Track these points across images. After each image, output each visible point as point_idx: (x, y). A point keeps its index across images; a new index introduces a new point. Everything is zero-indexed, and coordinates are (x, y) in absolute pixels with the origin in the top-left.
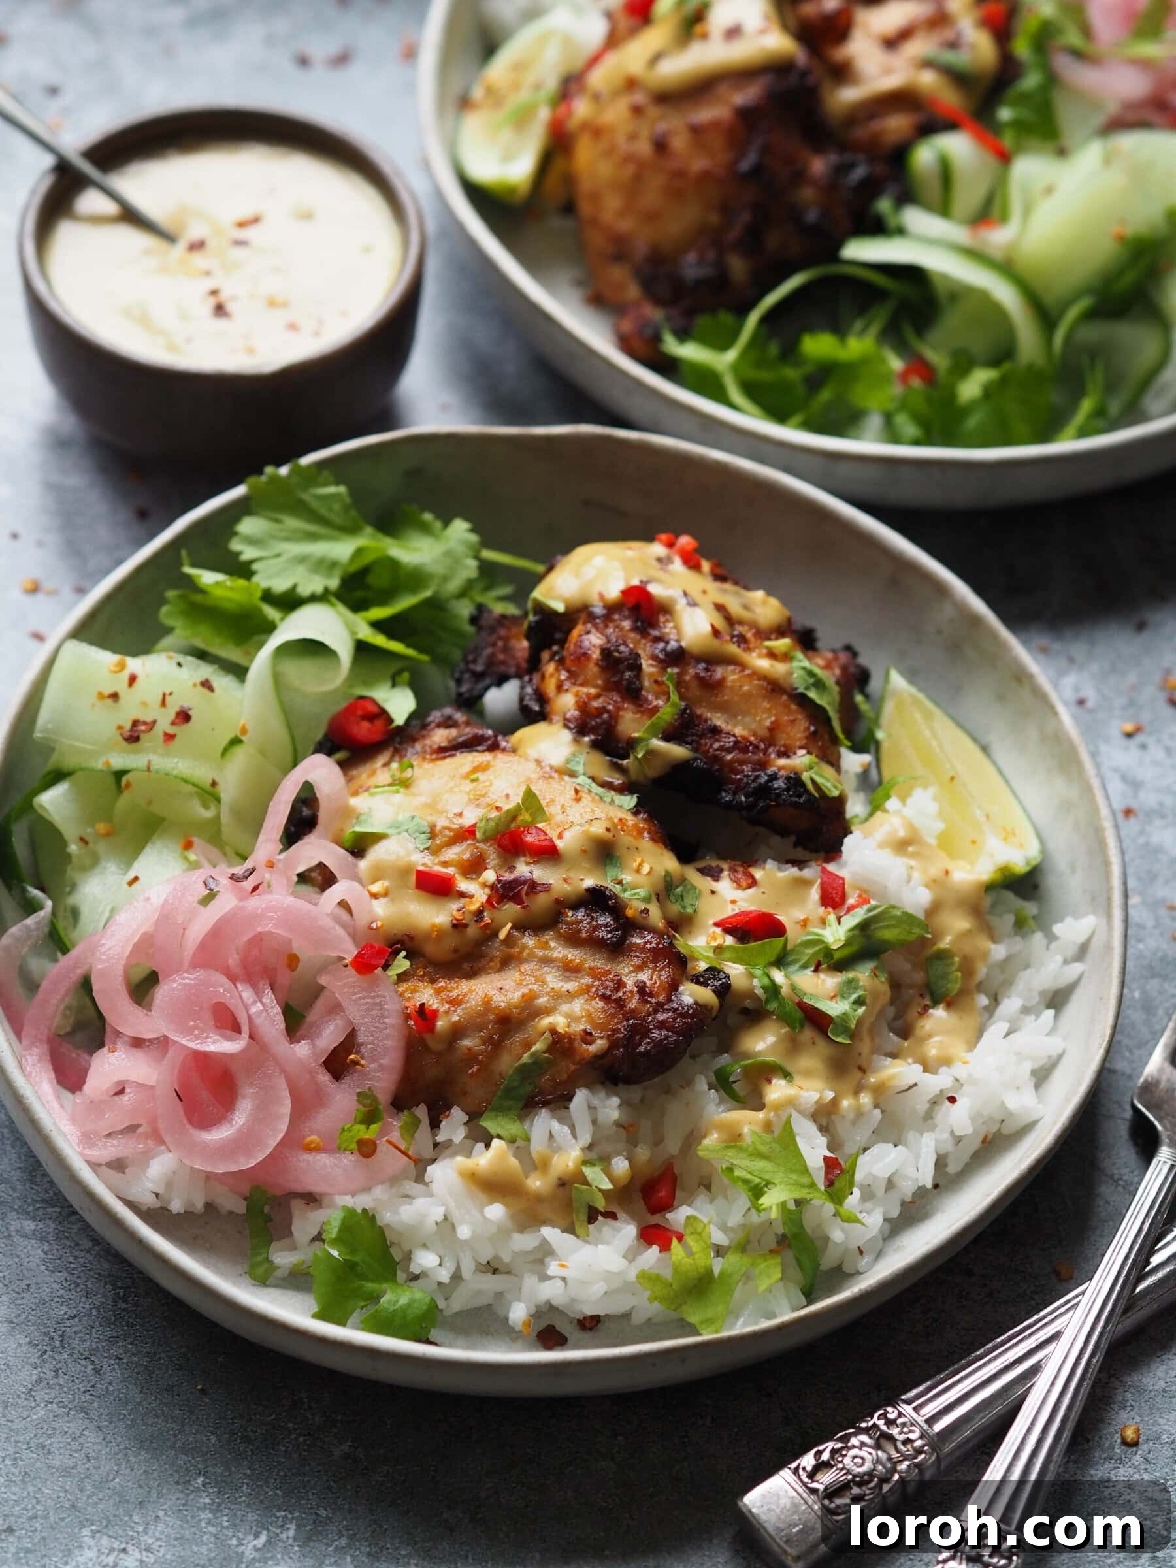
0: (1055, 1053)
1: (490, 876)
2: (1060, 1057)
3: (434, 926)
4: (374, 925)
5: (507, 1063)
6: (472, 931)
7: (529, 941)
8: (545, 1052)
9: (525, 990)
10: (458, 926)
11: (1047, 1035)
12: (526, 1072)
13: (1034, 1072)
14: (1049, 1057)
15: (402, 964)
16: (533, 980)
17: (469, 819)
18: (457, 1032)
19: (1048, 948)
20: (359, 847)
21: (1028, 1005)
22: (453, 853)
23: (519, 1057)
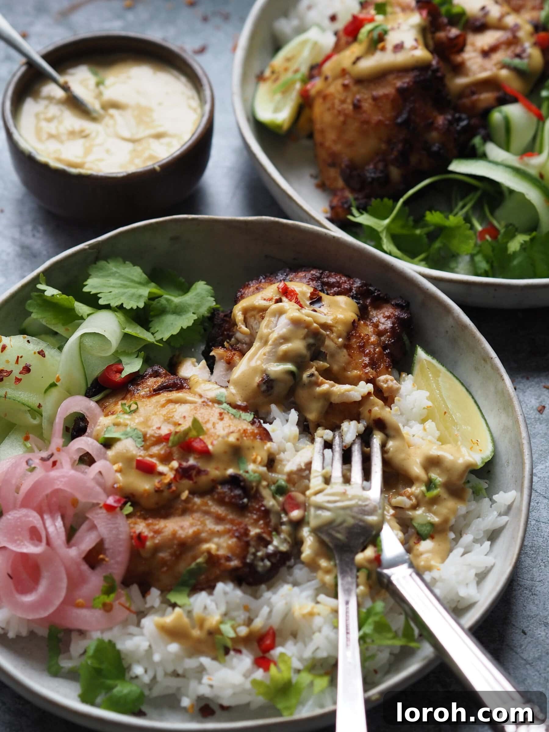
0: (489, 565)
1: (175, 464)
2: (492, 567)
3: (145, 491)
4: (116, 486)
5: (183, 567)
6: (166, 494)
7: (197, 500)
8: (203, 563)
9: (195, 529)
10: (158, 491)
11: (486, 555)
12: (193, 573)
13: (477, 575)
14: (486, 567)
15: (129, 509)
16: (199, 523)
17: (164, 431)
18: (157, 549)
19: (491, 507)
20: (108, 444)
21: (478, 538)
22: (155, 450)
23: (190, 565)
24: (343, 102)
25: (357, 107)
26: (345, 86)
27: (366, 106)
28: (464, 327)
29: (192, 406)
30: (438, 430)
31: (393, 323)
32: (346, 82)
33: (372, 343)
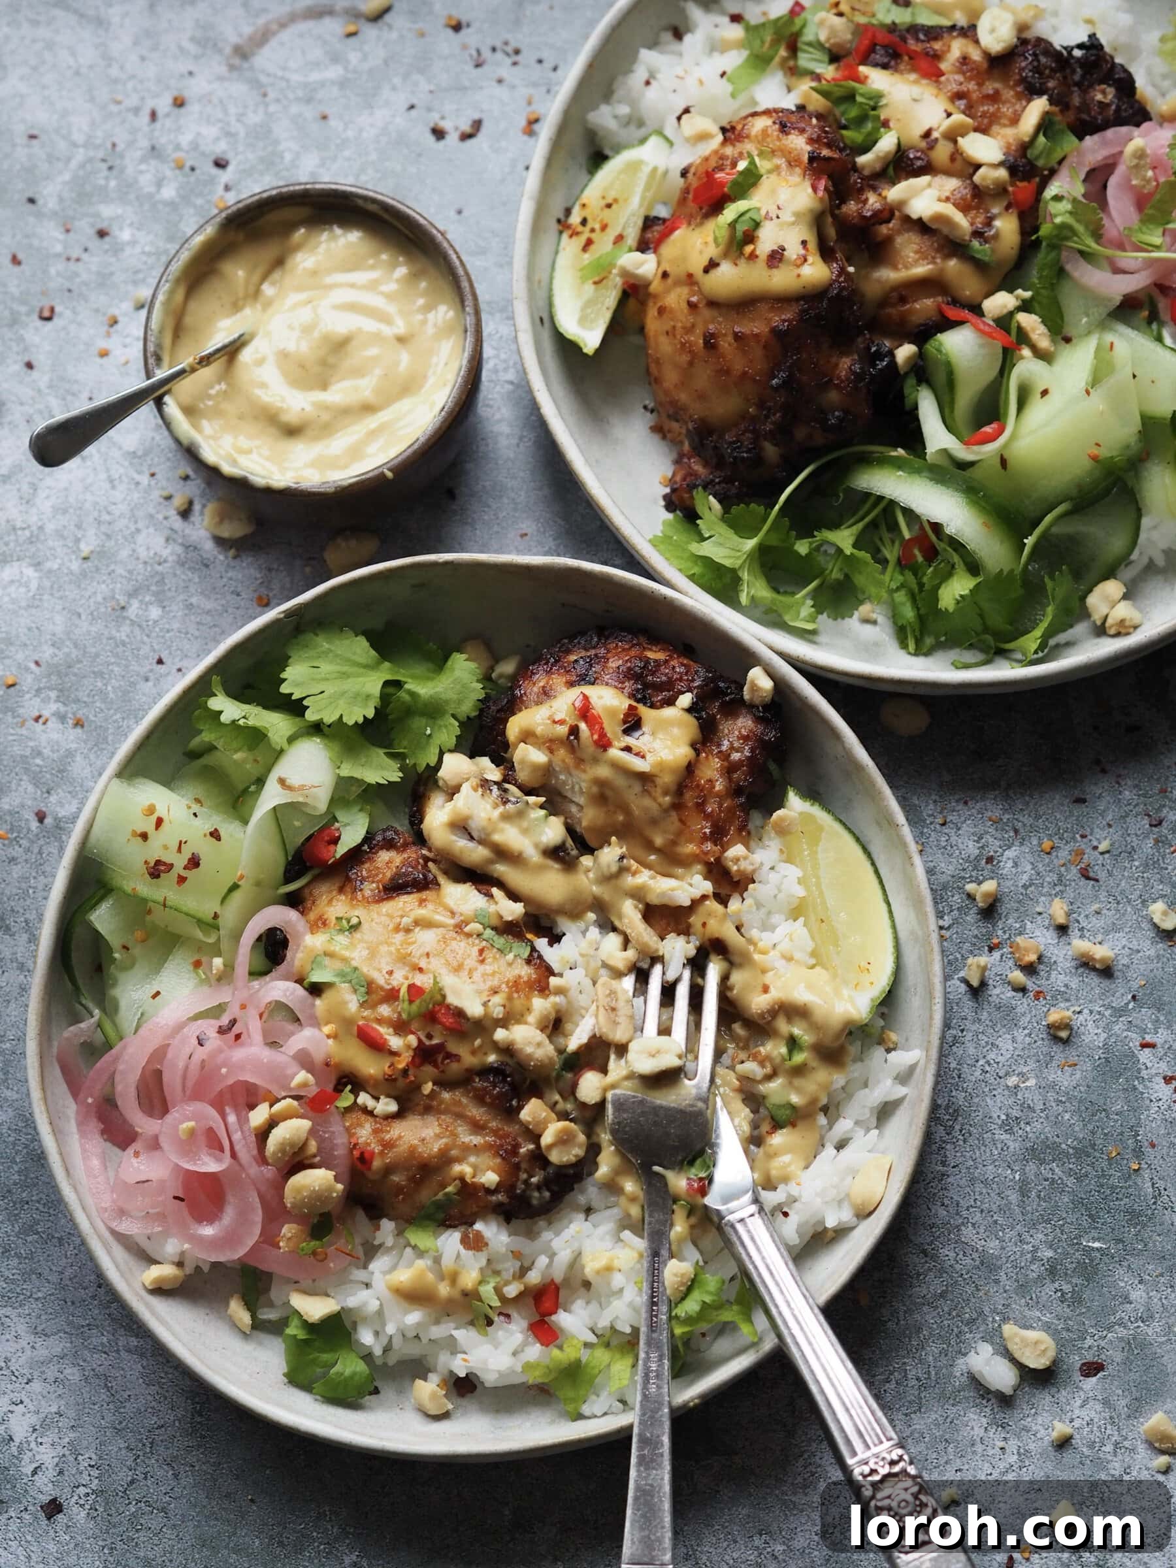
1: (413, 1039)
3: (371, 1076)
4: (329, 1061)
5: (426, 1196)
6: (401, 1085)
7: (446, 1095)
8: (455, 1193)
9: (443, 1143)
10: (389, 1079)
11: (870, 1151)
12: (439, 1206)
15: (349, 1098)
16: (448, 1132)
18: (388, 1170)
20: (315, 990)
22: (385, 1010)
23: (436, 1194)
24: (690, 330)
25: (710, 342)
26: (692, 306)
27: (726, 344)
28: (859, 767)
29: (440, 931)
30: (813, 938)
31: (752, 750)
32: (694, 299)
33: (718, 795)
